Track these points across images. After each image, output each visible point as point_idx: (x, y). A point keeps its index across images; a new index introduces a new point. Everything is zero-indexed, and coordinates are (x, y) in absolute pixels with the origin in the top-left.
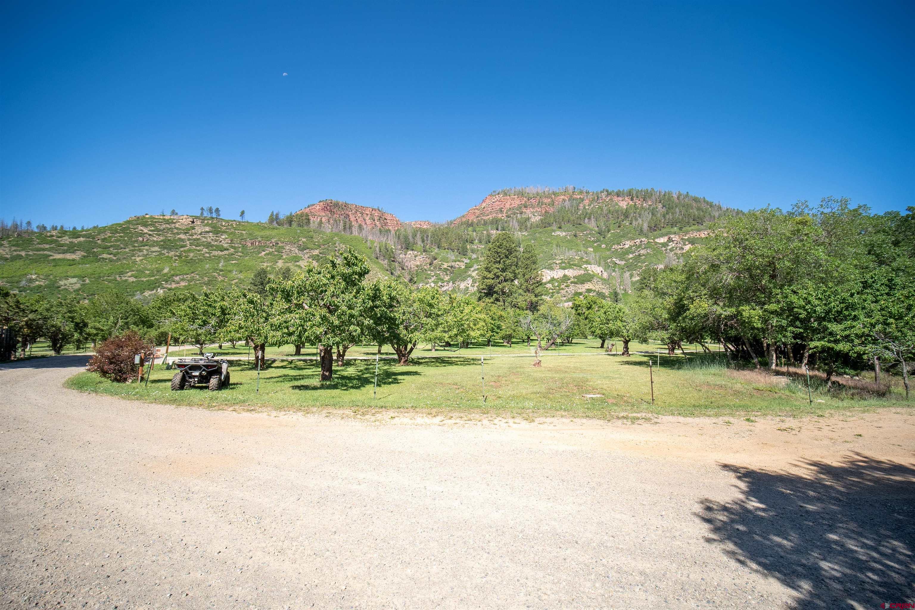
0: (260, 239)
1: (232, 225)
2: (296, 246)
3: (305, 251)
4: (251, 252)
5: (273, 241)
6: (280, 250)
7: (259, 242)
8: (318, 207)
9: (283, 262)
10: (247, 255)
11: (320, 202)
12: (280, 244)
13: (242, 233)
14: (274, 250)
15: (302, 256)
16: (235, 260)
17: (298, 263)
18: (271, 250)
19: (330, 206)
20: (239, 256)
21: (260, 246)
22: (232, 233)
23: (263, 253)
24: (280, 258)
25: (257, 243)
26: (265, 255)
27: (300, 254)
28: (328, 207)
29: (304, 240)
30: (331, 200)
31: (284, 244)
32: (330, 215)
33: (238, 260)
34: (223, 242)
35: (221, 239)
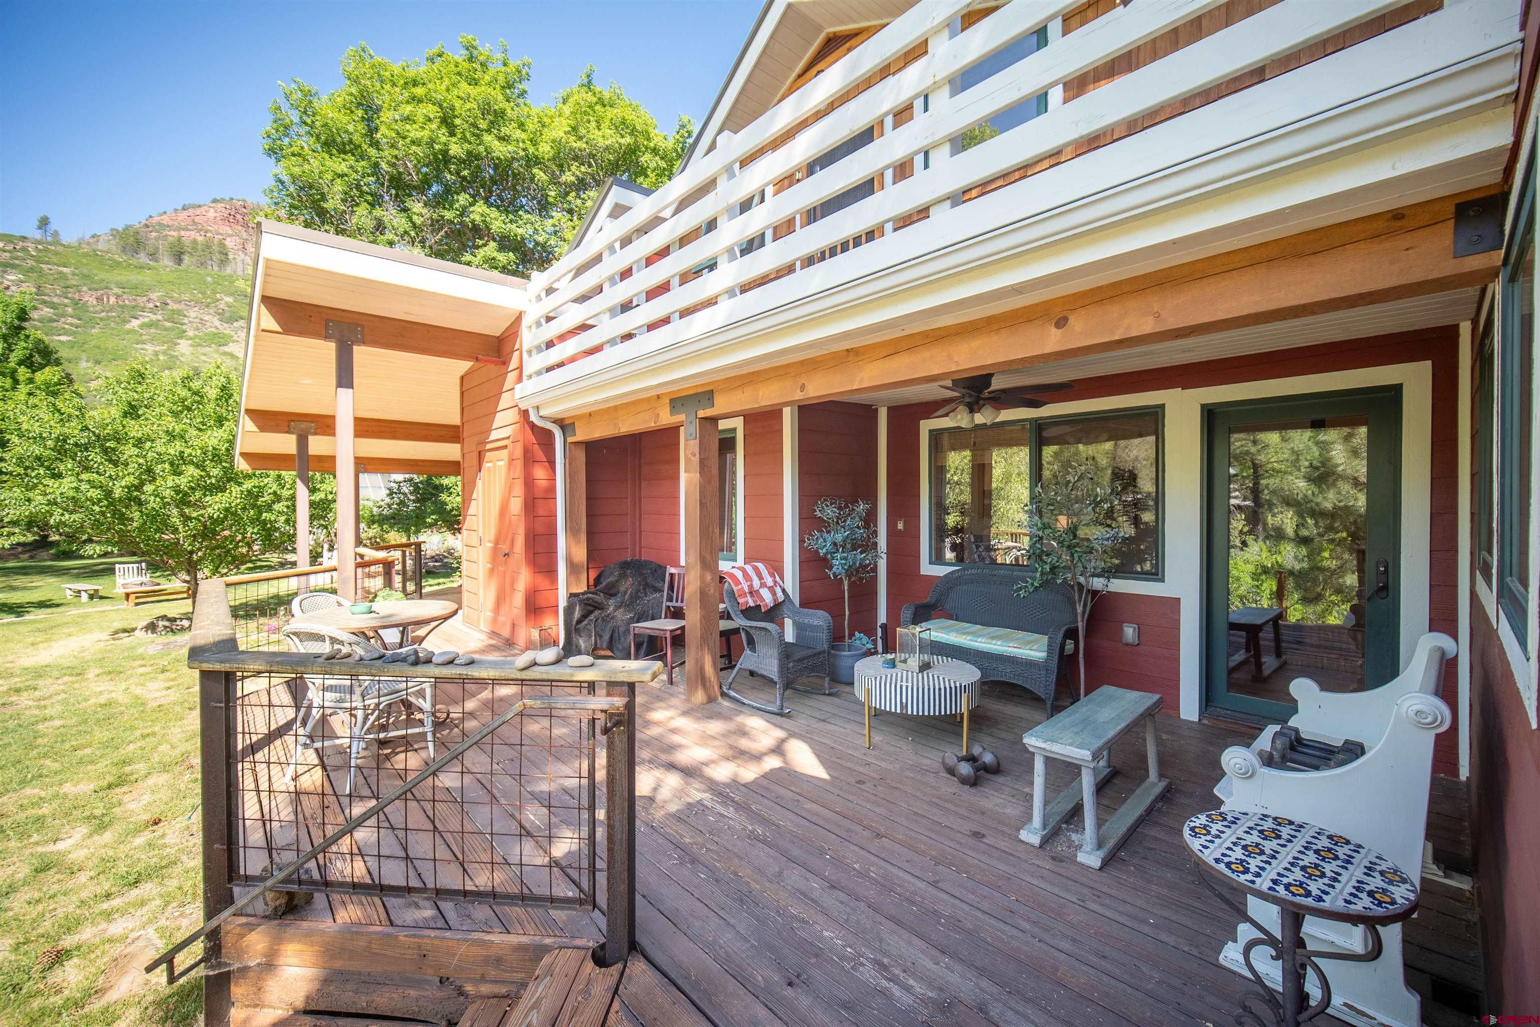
0: (117, 290)
1: (24, 249)
2: (212, 311)
3: (235, 324)
4: (101, 319)
5: (154, 296)
6: (175, 317)
7: (118, 296)
8: (211, 214)
9: (191, 345)
10: (92, 322)
11: (215, 201)
12: (172, 306)
13: (61, 273)
14: (160, 317)
15: (233, 333)
16: (65, 334)
17: (226, 349)
18: (154, 317)
19: (244, 215)
20: (71, 325)
21: (122, 307)
22: (31, 270)
23: (135, 323)
24: (182, 334)
25: (113, 300)
26: (141, 327)
27: (226, 329)
28: (239, 217)
29: (230, 300)
30: (244, 201)
31: (181, 307)
32: (245, 235)
33: (73, 334)
34: (13, 288)
35: (6, 283)
